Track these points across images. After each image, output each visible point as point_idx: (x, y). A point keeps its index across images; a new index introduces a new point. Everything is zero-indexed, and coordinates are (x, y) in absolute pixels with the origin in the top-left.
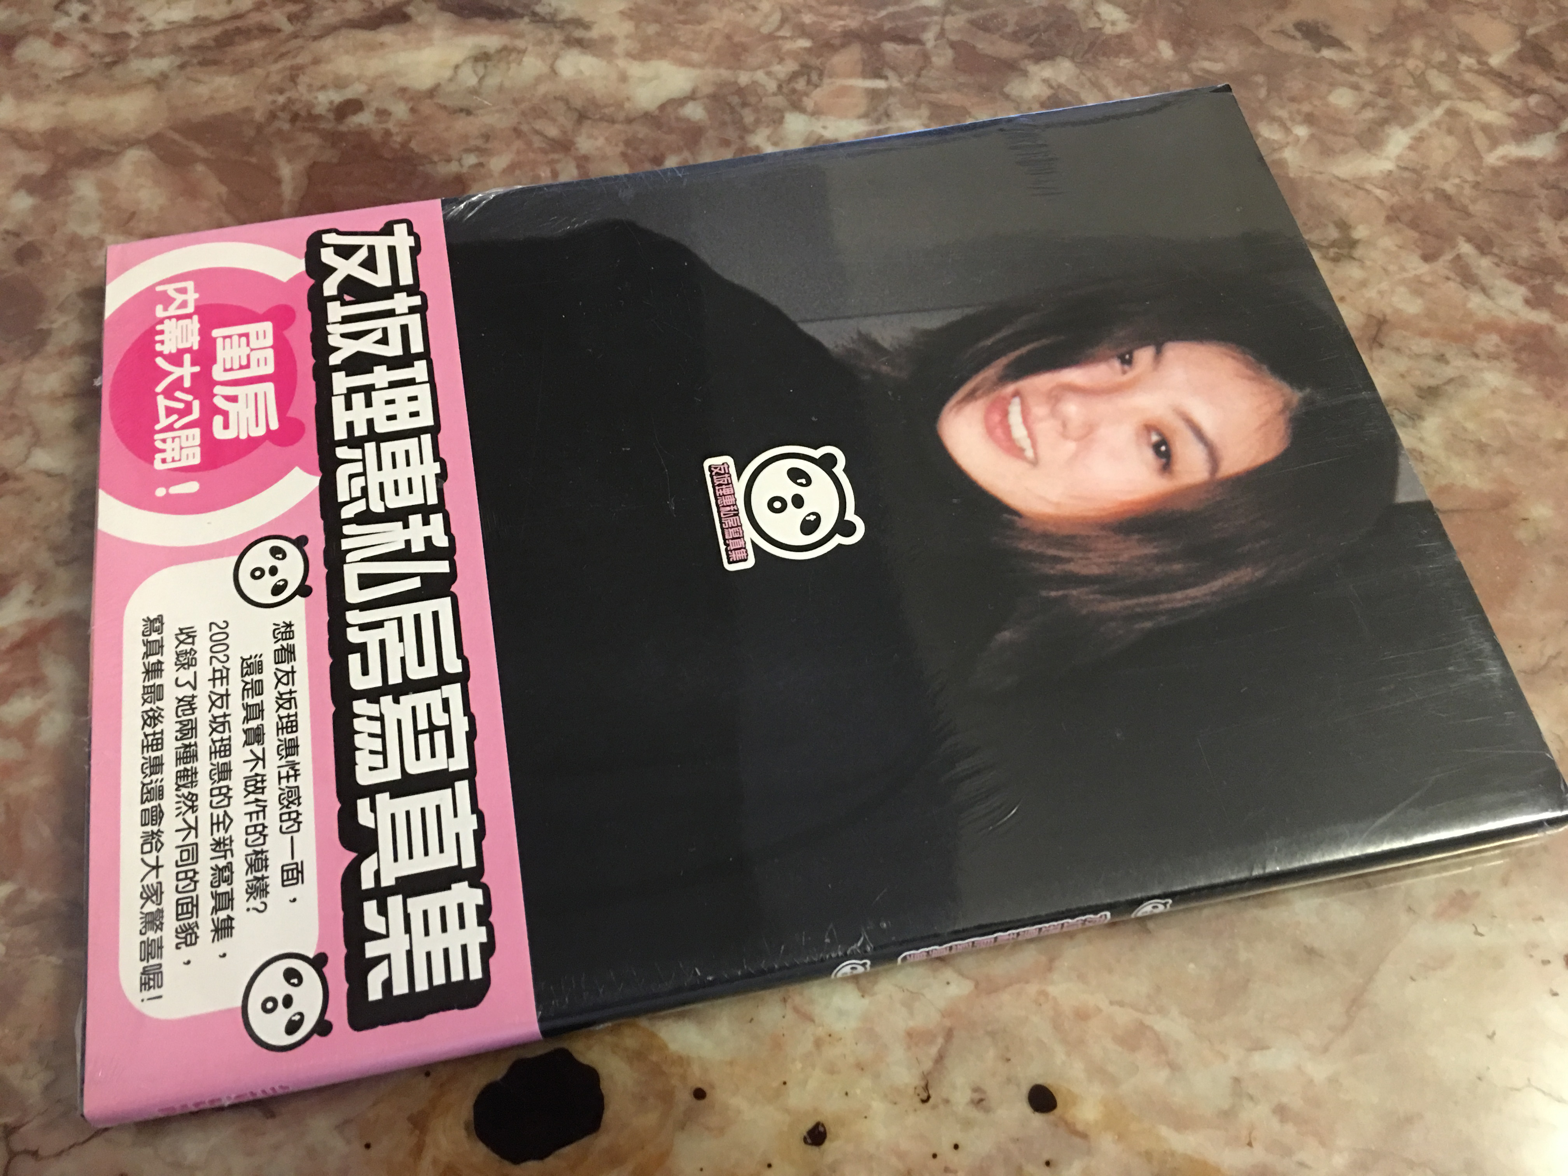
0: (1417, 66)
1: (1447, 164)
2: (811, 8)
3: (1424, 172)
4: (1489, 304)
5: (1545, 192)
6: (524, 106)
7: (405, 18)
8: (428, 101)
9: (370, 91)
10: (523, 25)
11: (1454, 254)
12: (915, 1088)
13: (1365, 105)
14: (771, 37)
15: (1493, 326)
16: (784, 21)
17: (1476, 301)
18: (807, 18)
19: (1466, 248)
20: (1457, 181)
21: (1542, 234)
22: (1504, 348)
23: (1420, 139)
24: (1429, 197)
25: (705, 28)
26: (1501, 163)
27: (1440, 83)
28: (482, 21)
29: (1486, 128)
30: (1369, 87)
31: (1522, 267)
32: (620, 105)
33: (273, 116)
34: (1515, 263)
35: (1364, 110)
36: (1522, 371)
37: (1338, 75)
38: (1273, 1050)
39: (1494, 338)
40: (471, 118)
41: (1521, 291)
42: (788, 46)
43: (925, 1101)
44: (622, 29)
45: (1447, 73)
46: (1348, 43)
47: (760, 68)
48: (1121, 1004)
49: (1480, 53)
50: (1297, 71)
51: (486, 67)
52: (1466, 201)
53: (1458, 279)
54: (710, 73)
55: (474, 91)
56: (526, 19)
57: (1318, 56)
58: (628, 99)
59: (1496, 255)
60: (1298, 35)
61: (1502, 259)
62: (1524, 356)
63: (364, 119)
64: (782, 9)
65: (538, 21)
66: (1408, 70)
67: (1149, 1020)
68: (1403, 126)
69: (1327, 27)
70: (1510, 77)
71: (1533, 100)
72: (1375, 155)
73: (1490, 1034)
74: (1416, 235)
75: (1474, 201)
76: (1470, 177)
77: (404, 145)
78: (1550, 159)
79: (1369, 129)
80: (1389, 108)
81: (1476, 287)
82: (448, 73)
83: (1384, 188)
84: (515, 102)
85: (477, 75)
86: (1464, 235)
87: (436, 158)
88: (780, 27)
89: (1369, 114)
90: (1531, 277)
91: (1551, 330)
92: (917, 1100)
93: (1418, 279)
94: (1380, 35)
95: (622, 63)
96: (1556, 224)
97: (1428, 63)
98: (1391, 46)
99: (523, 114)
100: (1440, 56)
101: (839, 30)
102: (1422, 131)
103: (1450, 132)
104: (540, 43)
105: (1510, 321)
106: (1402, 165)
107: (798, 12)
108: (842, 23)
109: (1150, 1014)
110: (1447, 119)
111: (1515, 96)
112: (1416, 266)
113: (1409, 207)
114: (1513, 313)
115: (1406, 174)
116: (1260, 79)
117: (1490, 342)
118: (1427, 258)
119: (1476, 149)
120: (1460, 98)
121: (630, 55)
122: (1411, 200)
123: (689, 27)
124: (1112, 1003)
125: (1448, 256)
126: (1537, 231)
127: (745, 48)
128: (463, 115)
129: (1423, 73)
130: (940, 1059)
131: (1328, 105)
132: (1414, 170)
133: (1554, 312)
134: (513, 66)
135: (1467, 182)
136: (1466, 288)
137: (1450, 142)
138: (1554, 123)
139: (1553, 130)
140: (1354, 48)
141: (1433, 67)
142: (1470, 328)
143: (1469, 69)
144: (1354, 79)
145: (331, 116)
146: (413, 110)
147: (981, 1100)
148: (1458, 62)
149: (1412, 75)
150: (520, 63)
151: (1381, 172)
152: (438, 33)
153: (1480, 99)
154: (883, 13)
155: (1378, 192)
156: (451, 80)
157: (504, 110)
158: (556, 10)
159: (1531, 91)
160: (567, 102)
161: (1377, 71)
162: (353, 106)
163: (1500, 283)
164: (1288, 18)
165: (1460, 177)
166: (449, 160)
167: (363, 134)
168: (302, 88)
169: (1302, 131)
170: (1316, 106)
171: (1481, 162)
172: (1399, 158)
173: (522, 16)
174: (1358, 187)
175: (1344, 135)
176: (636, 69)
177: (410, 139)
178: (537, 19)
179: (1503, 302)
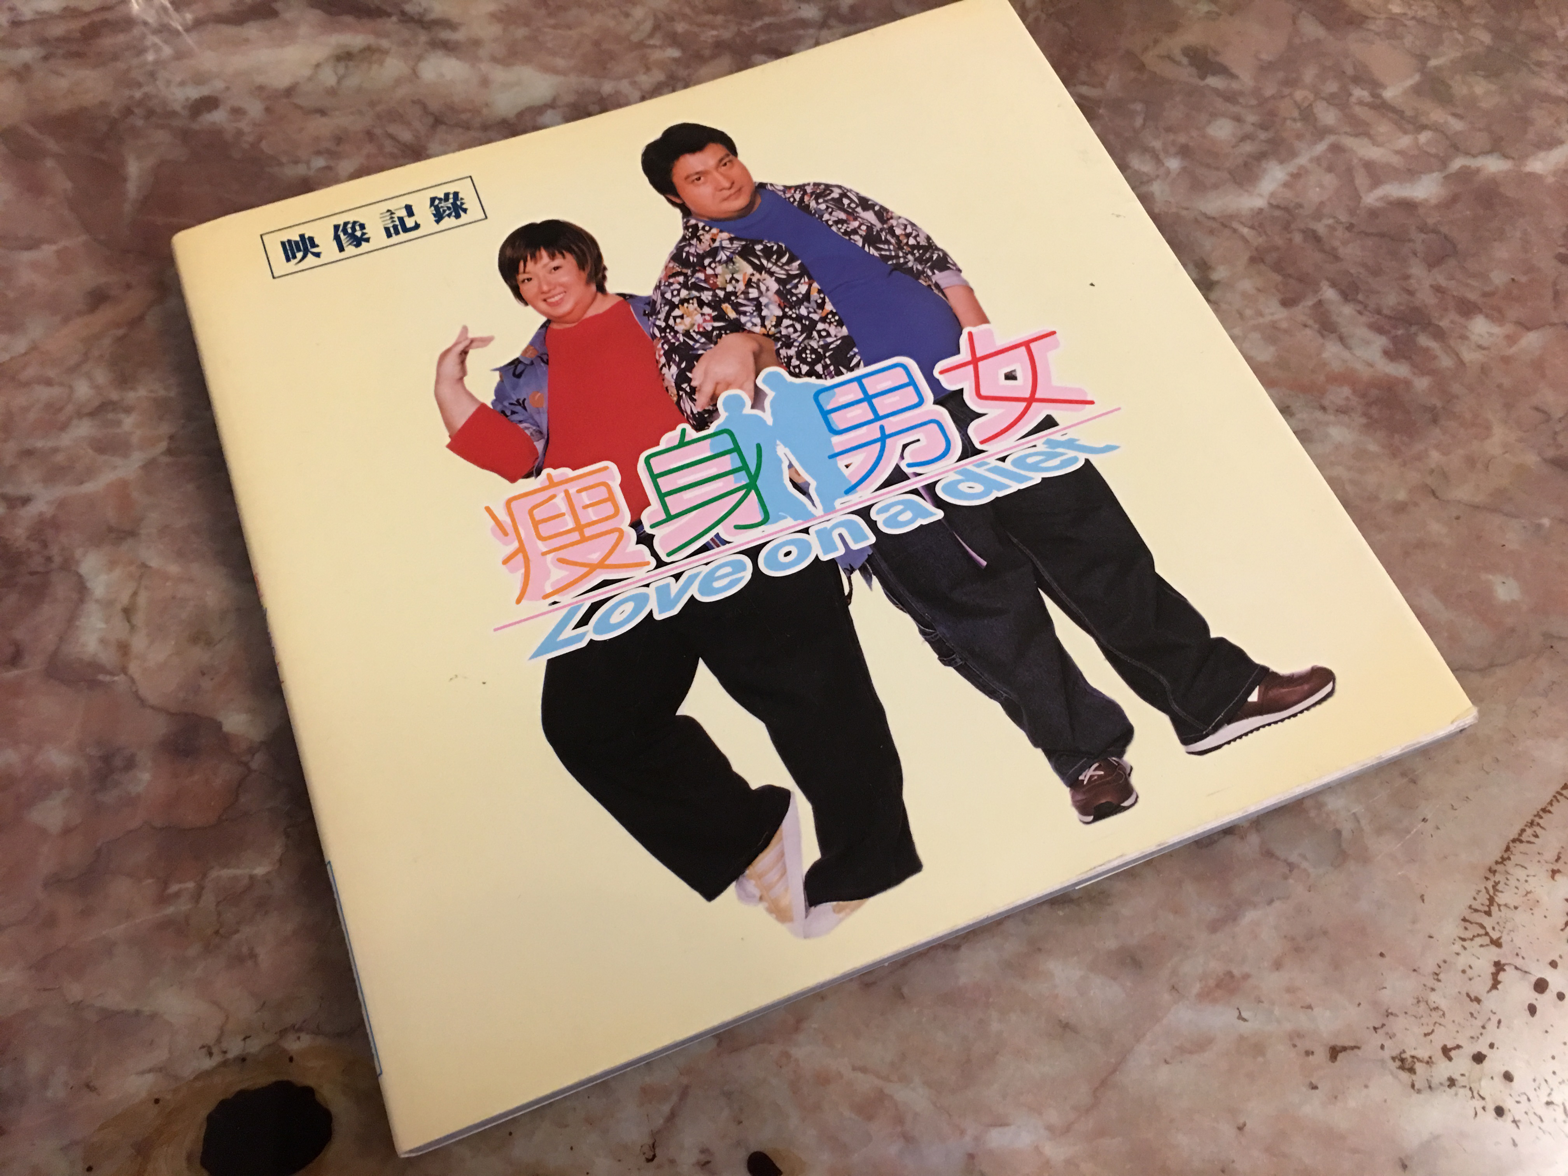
0: (1305, 98)
1: (1322, 203)
2: (684, 17)
3: (1297, 211)
4: (1346, 354)
5: (1423, 236)
6: (379, 108)
7: (272, 14)
8: (285, 100)
9: (228, 88)
10: (391, 24)
11: (1315, 300)
12: (642, 1147)
13: (1245, 138)
14: (641, 45)
15: (1346, 378)
16: (657, 28)
17: (1332, 351)
18: (680, 27)
19: (1329, 294)
20: (1330, 221)
21: (1412, 281)
22: (1355, 401)
23: (1296, 176)
24: (1298, 238)
25: (574, 34)
26: (1378, 204)
27: (1328, 116)
28: (348, 19)
29: (1369, 166)
30: (1251, 118)
31: (1386, 316)
32: (476, 111)
33: (128, 111)
34: (1379, 312)
35: (1241, 144)
36: (1371, 425)
37: (1219, 104)
38: (1013, 1127)
39: (1346, 391)
40: (324, 120)
41: (1380, 342)
42: (657, 55)
43: (650, 1160)
44: (489, 31)
45: (1336, 105)
46: (1235, 70)
47: (626, 76)
48: (864, 1070)
49: (1375, 85)
50: (1178, 99)
51: (347, 67)
52: (1336, 243)
53: (1317, 326)
54: (573, 80)
55: (332, 92)
56: (394, 19)
57: (1202, 83)
58: (487, 105)
59: (1361, 302)
60: (1185, 61)
61: (1366, 307)
62: (1374, 411)
63: (218, 117)
64: (655, 16)
65: (406, 22)
66: (1295, 102)
67: (891, 1089)
68: (1282, 162)
69: (1216, 53)
70: (1403, 112)
71: (1424, 137)
72: (1247, 191)
73: (1241, 1125)
74: (1278, 278)
75: (1345, 243)
76: (1344, 218)
77: (255, 145)
78: (1433, 201)
79: (1246, 164)
80: (1268, 141)
81: (1334, 335)
82: (306, 72)
83: (1252, 227)
84: (372, 104)
85: (336, 74)
86: (1328, 279)
87: (284, 159)
88: (651, 35)
89: (1248, 148)
90: (1395, 327)
91: (1408, 384)
92: (643, 1158)
93: (1274, 326)
94: (1270, 63)
95: (485, 67)
96: (1429, 271)
97: (1317, 94)
98: (1281, 75)
99: (379, 117)
100: (1332, 87)
101: (710, 40)
102: (1301, 167)
103: (1330, 169)
104: (406, 43)
105: (1365, 373)
106: (1275, 203)
107: (671, 19)
108: (714, 33)
109: (891, 1081)
110: (1329, 155)
111: (1405, 132)
112: (1274, 312)
113: (1276, 248)
114: (1371, 365)
115: (1277, 213)
116: (1139, 107)
117: (1341, 394)
118: (1287, 303)
119: (1356, 189)
120: (1346, 133)
121: (494, 59)
122: (1279, 241)
123: (559, 31)
124: (854, 1069)
125: (1310, 303)
126: (1407, 277)
127: (612, 56)
128: (318, 116)
129: (1311, 105)
130: (672, 1116)
131: (1204, 136)
132: (1286, 209)
133: (1414, 365)
134: (375, 67)
135: (1341, 223)
136: (1323, 336)
137: (1330, 180)
138: (1444, 163)
139: (1440, 171)
140: (1241, 76)
141: (1323, 99)
142: (1322, 378)
143: (1361, 103)
144: (1236, 109)
145: (185, 113)
146: (268, 110)
147: (708, 1162)
148: (1350, 95)
149: (1298, 106)
150: (381, 63)
151: (1252, 210)
152: (303, 30)
153: (1367, 135)
154: (759, 24)
155: (1245, 231)
156: (310, 79)
157: (360, 112)
158: (425, 10)
159: (1424, 127)
160: (424, 107)
161: (1263, 102)
162: (209, 103)
163: (1362, 332)
164: (1175, 43)
165: (1334, 217)
166: (296, 162)
167: (216, 133)
168: (160, 83)
169: (1174, 164)
170: (1192, 137)
171: (1359, 202)
172: (1272, 195)
173: (389, 15)
174: (1224, 226)
175: (1217, 169)
176: (499, 74)
177: (260, 138)
178: (406, 19)
179: (1359, 352)
